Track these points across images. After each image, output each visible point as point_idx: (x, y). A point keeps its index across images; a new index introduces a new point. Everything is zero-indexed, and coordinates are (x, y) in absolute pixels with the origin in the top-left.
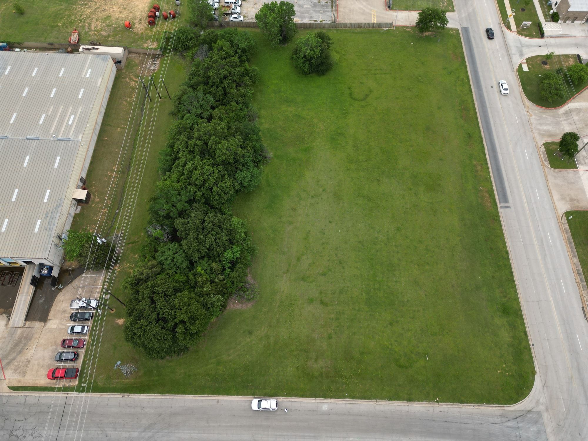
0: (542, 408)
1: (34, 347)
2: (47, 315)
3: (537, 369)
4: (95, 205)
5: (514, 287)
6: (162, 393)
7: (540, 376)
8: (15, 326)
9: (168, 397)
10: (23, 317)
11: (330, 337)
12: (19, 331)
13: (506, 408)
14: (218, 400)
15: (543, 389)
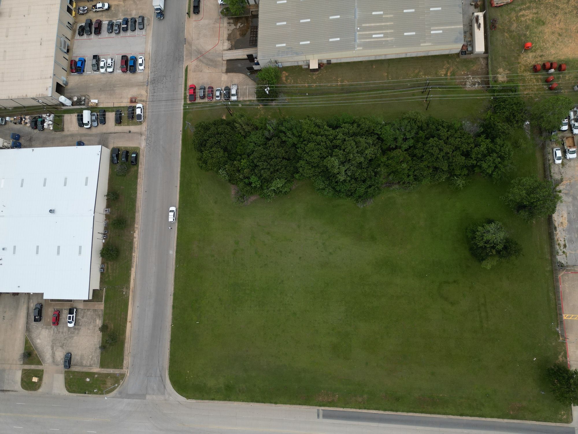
0: (167, 396)
1: (210, 71)
2: (230, 72)
3: (189, 401)
4: (310, 77)
5: (247, 401)
6: (182, 153)
7: (185, 402)
8: (223, 56)
9: (179, 157)
10: (228, 58)
11: (213, 256)
12: (220, 59)
13: (167, 371)
14: (177, 187)
15: (177, 401)
